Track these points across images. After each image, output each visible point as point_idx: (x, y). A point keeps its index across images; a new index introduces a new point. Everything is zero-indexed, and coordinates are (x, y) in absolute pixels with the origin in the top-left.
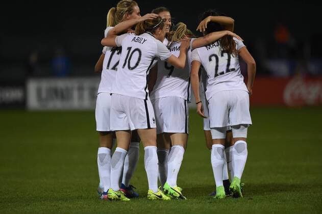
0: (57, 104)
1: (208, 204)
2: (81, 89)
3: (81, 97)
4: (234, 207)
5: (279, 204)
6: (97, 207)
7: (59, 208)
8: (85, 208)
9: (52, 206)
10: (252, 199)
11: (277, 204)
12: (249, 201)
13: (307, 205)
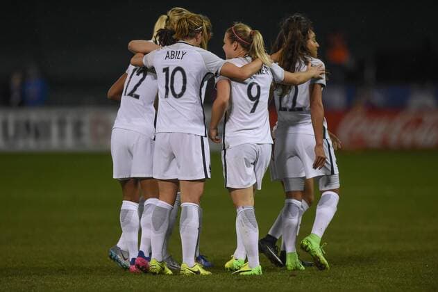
0: (29, 144)
1: (235, 282)
2: (62, 124)
3: (62, 135)
4: (270, 286)
5: (332, 283)
6: (84, 285)
7: (33, 286)
8: (67, 286)
9: (22, 282)
10: (295, 276)
11: (329, 282)
12: (291, 278)
13: (369, 284)
